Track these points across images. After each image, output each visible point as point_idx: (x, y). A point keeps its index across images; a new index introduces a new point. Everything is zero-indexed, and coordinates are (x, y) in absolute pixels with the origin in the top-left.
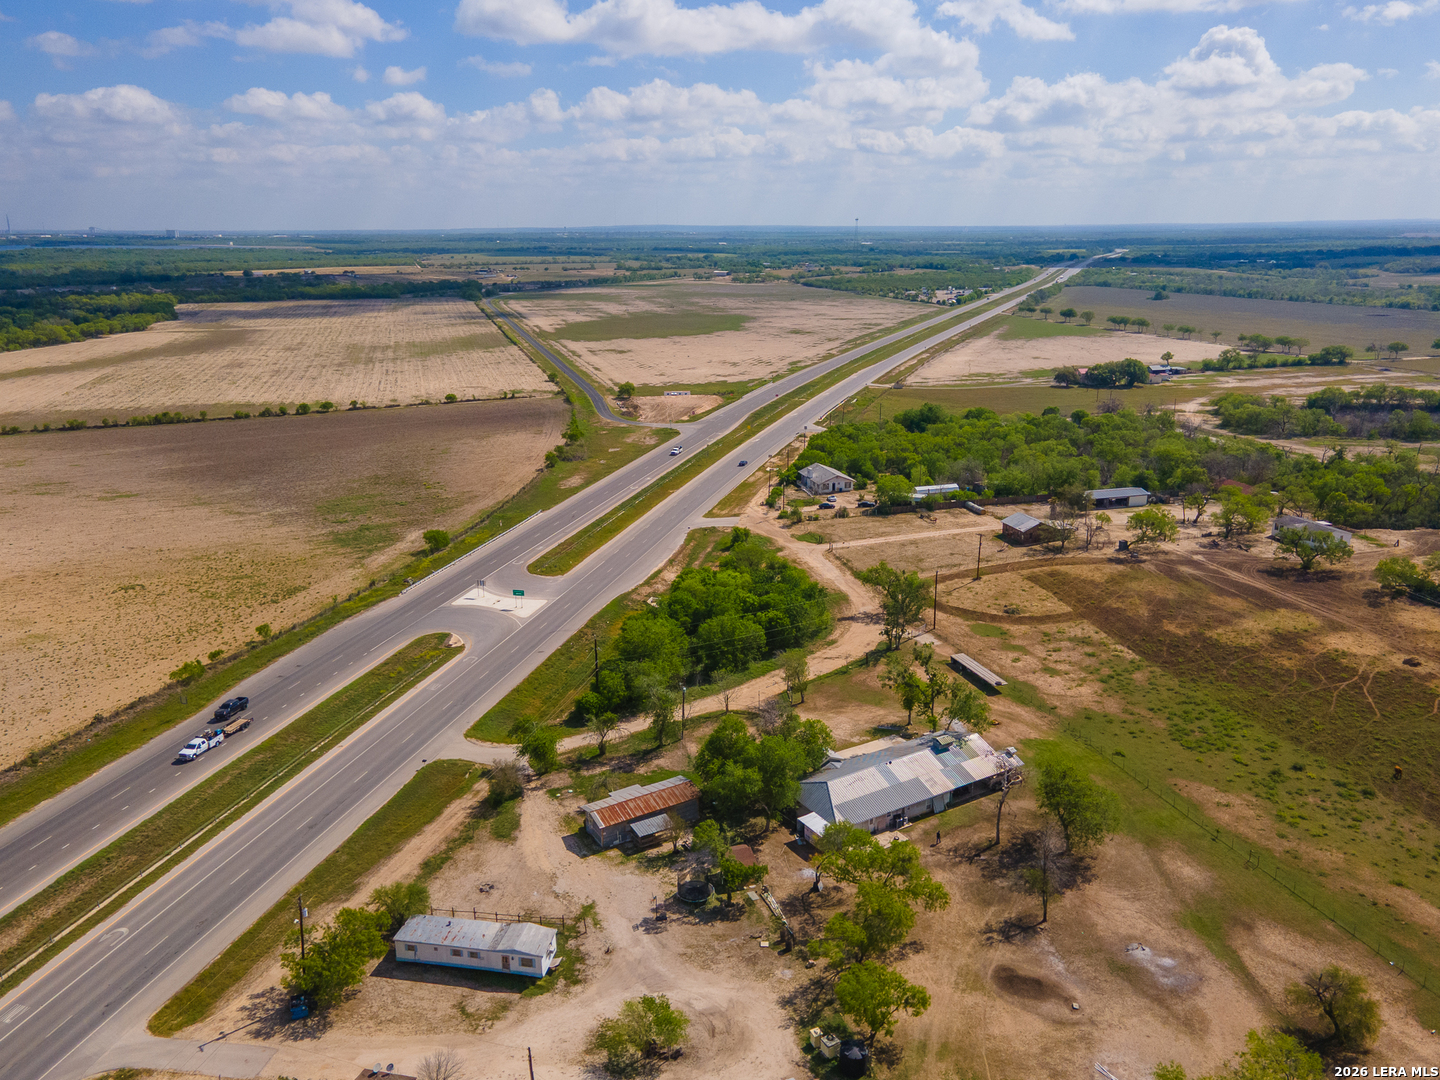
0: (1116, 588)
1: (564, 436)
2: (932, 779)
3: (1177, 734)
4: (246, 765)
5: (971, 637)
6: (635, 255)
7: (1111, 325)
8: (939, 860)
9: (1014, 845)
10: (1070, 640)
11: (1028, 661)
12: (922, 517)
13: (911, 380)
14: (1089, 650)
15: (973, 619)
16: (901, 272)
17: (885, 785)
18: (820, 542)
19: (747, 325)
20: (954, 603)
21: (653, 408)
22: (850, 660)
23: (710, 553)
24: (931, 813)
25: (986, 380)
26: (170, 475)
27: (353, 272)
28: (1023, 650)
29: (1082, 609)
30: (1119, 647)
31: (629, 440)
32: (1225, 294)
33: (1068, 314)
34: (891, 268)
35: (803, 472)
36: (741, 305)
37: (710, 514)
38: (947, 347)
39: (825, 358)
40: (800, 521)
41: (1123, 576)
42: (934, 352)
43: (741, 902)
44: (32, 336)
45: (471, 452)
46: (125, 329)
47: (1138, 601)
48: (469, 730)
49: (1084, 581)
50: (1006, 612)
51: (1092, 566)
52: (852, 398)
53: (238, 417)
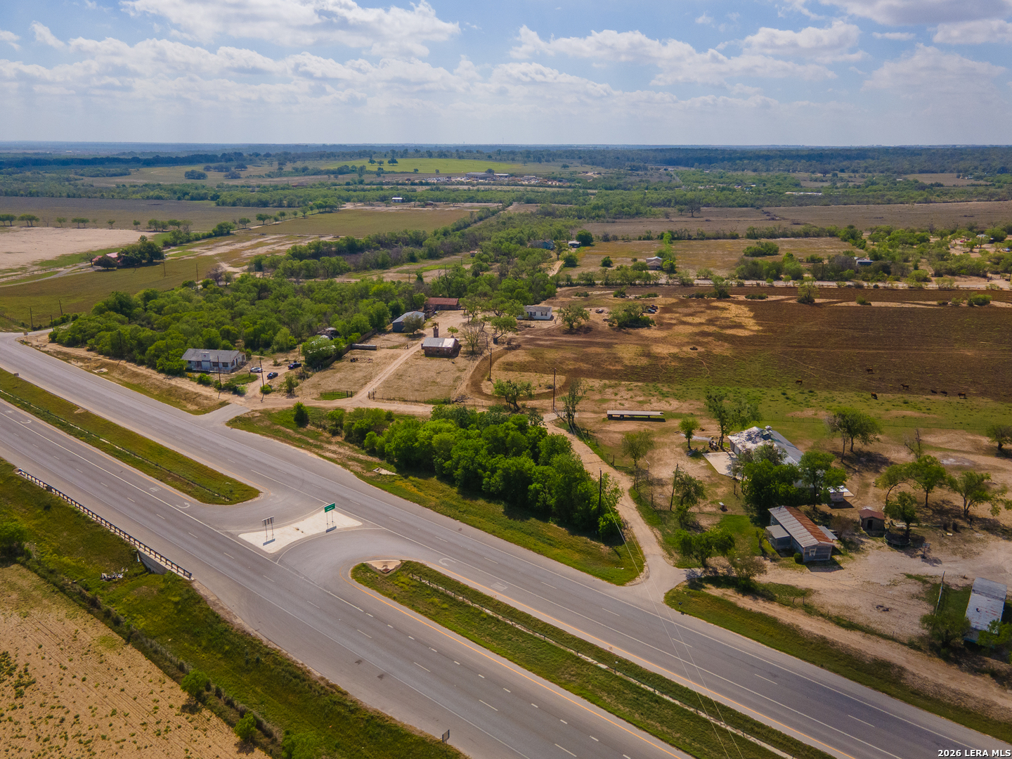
0: (548, 360)
10: (604, 388)
18: (348, 396)
29: (566, 374)
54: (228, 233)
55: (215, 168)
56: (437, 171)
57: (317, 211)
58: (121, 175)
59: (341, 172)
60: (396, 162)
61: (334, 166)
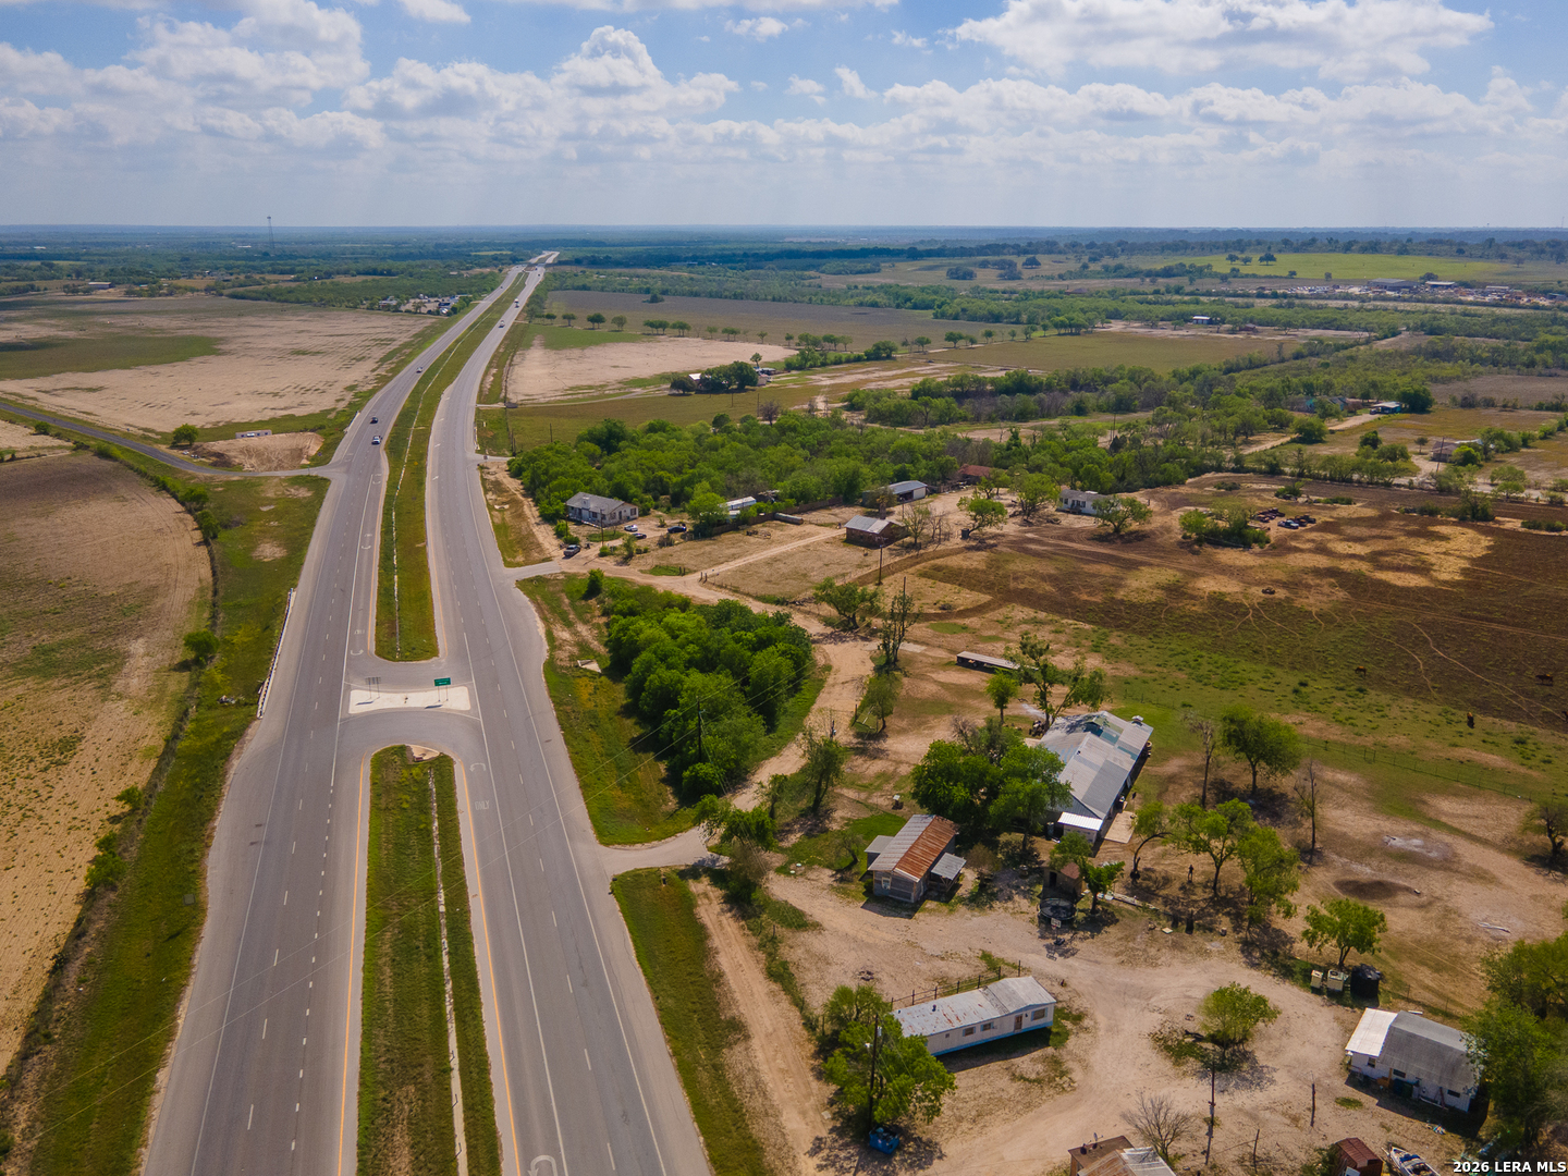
0: (1002, 572)
7: (649, 330)
10: (1024, 622)
12: (749, 534)
13: (514, 398)
14: (1049, 628)
16: (344, 279)
18: (681, 574)
21: (245, 453)
29: (999, 595)
30: (1069, 621)
31: (271, 495)
32: (711, 295)
33: (597, 319)
34: (329, 275)
37: (510, 563)
40: (631, 555)
41: (994, 560)
42: (498, 366)
47: (1034, 580)
48: (599, 838)
49: (970, 570)
50: (942, 609)
51: (961, 556)
52: (479, 422)
54: (889, 357)
55: (995, 264)
56: (1328, 276)
57: (1056, 332)
58: (868, 272)
59: (1168, 273)
60: (1274, 260)
61: (1159, 263)
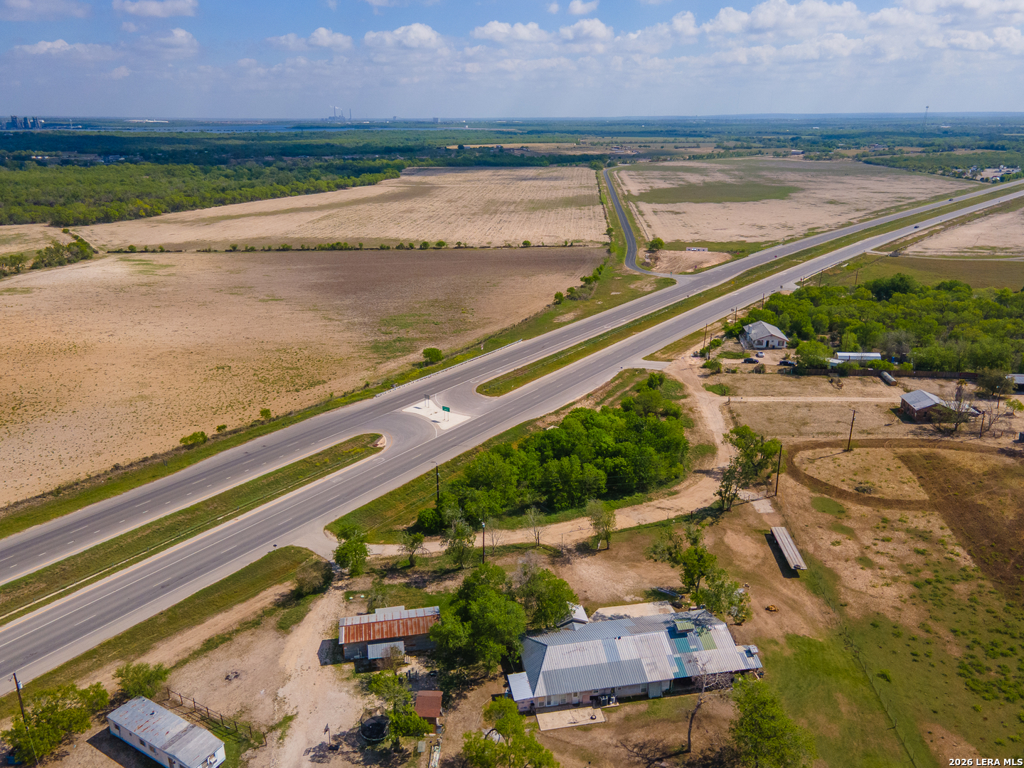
0: (992, 483)
1: (582, 280)
2: (654, 663)
3: (968, 669)
4: (167, 524)
5: (806, 510)
6: (737, 137)
8: (619, 754)
9: (705, 758)
10: (908, 531)
11: (851, 547)
12: (831, 382)
13: (911, 250)
14: (921, 546)
15: (820, 491)
16: (960, 152)
17: (603, 659)
18: (723, 394)
19: (793, 195)
20: (811, 471)
21: (670, 260)
22: (680, 513)
23: (627, 391)
24: (644, 697)
25: (986, 252)
26: (314, 287)
27: (527, 147)
28: (850, 533)
29: (940, 500)
30: (958, 550)
31: (632, 286)
34: (951, 148)
35: (746, 328)
36: (799, 178)
37: (651, 357)
38: (963, 221)
39: (843, 226)
40: (719, 372)
41: (1007, 470)
42: (950, 225)
43: (411, 750)
44: (305, 187)
45: (513, 287)
46: (363, 184)
47: (1009, 501)
48: (330, 524)
49: (959, 470)
50: (857, 489)
51: (978, 455)
52: (845, 262)
53: (382, 248)
